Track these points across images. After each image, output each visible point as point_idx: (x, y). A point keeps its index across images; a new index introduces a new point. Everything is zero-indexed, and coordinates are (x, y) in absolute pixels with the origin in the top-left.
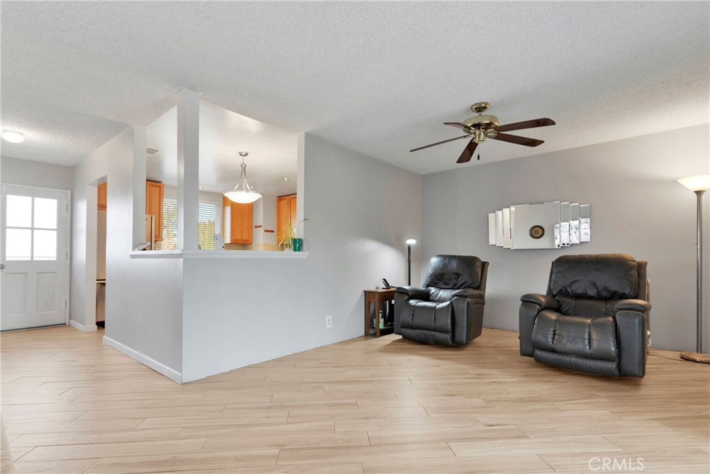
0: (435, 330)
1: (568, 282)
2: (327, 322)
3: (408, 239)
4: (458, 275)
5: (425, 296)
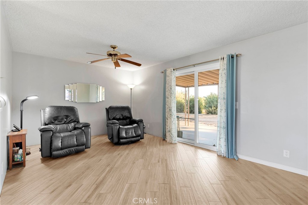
0: (77, 146)
4: (67, 116)
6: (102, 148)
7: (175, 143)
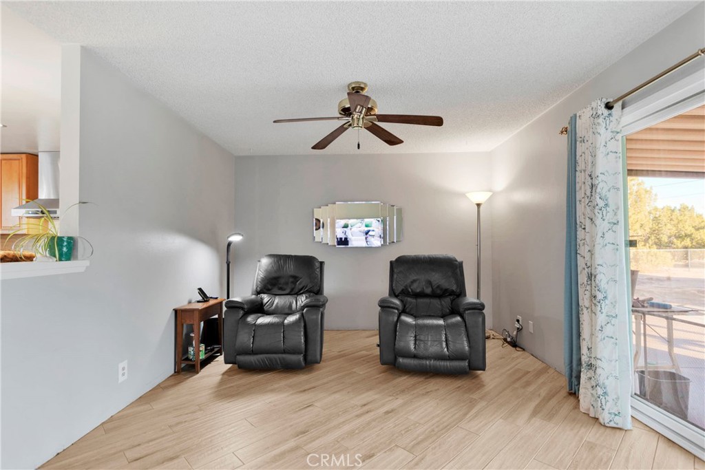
0: (284, 352)
1: (409, 281)
2: (121, 372)
3: (233, 235)
4: (295, 278)
5: (258, 308)
6: (354, 370)
7: (612, 424)
